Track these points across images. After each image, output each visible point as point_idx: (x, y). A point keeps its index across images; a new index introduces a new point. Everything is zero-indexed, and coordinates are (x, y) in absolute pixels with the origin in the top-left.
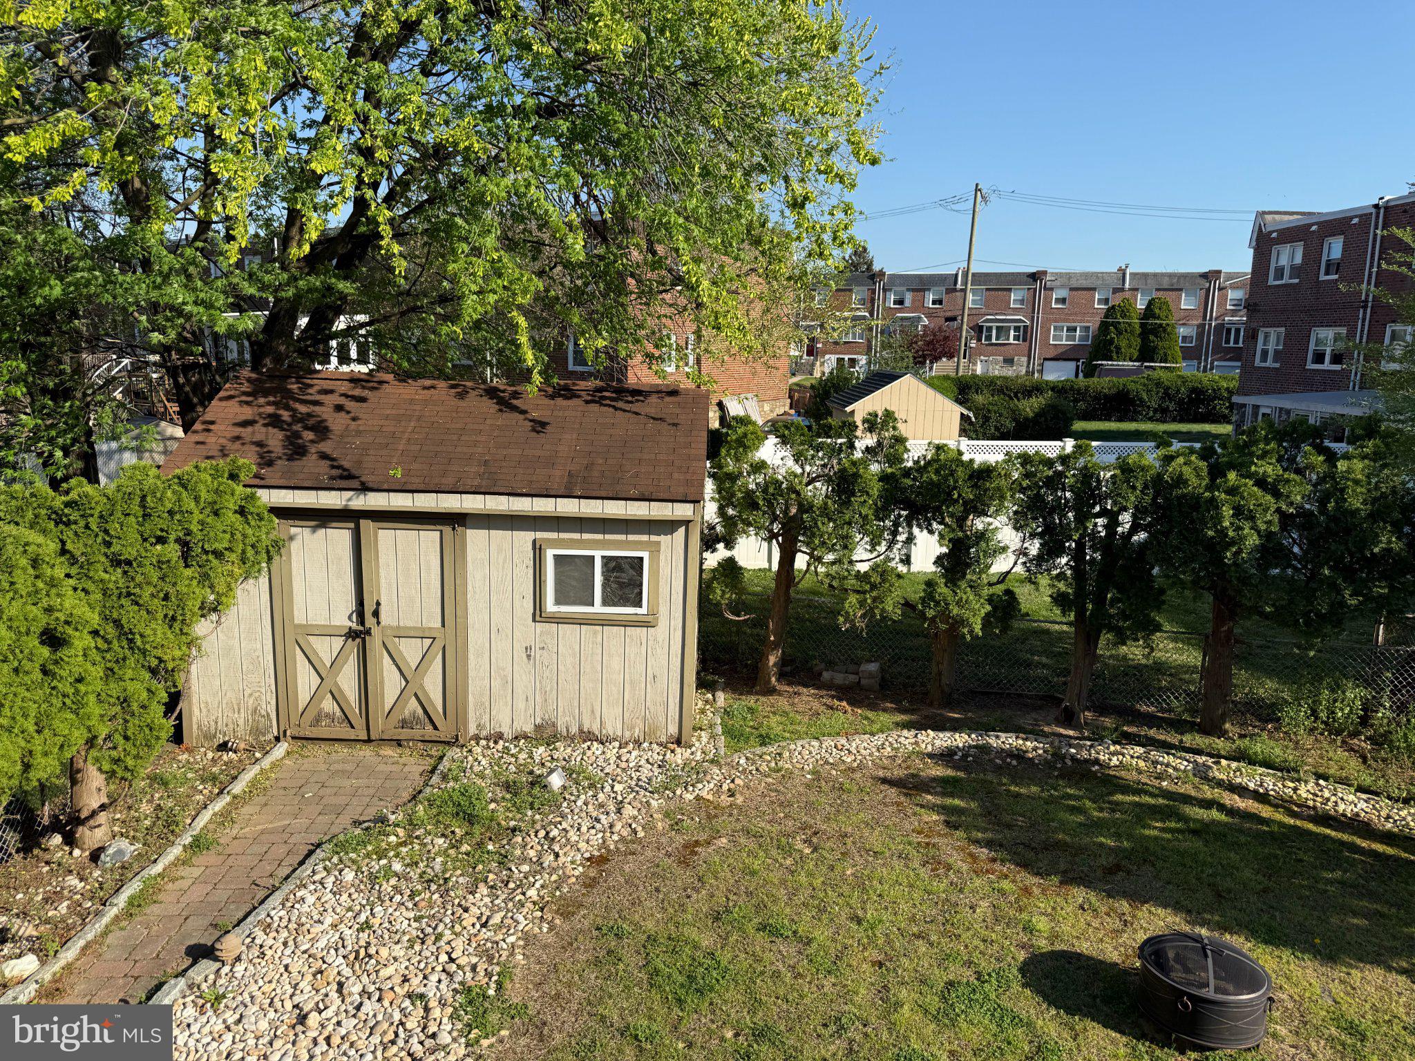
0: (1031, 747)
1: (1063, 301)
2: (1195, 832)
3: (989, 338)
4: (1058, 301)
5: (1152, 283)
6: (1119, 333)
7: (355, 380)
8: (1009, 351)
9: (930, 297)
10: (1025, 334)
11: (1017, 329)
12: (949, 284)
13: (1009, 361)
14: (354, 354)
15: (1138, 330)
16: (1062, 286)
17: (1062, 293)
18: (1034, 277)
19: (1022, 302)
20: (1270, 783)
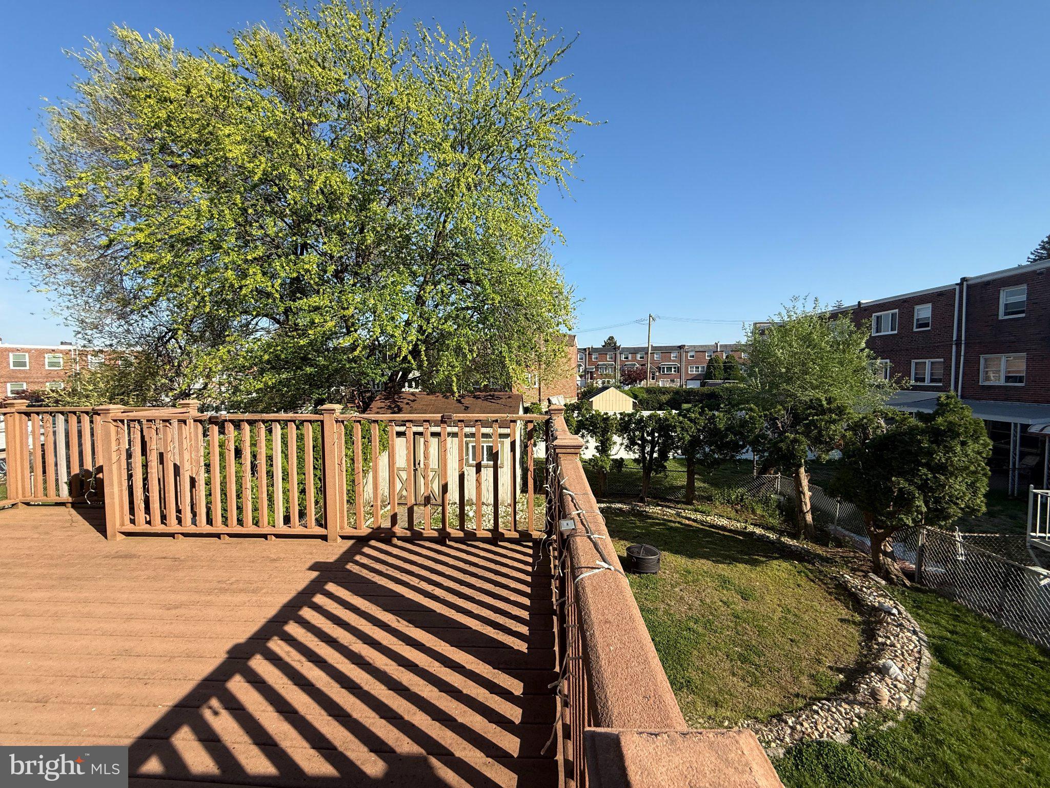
0: (625, 507)
1: (693, 356)
2: (667, 529)
3: (664, 371)
4: (691, 357)
5: (729, 349)
6: (715, 369)
7: (413, 394)
8: (672, 377)
9: (639, 356)
10: (678, 370)
11: (675, 368)
12: (645, 350)
13: (673, 381)
14: (414, 386)
15: (723, 368)
16: (692, 351)
17: (692, 354)
18: (681, 347)
19: (676, 357)
20: (699, 517)
